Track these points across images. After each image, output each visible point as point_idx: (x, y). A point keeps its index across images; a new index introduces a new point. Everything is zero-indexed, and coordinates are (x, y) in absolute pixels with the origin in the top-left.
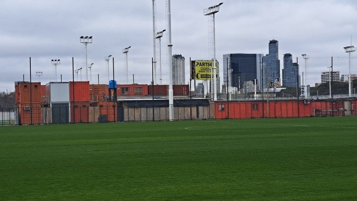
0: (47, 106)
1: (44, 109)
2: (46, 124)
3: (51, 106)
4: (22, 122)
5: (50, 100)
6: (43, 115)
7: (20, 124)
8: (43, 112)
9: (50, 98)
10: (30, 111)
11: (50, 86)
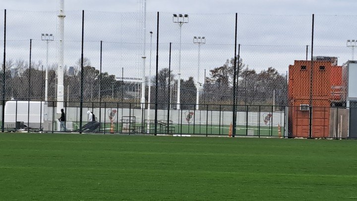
0: (340, 105)
1: (335, 110)
2: (337, 139)
3: (348, 105)
4: (294, 133)
5: (347, 94)
6: (332, 121)
7: (290, 136)
8: (333, 116)
9: (347, 90)
10: (308, 113)
11: (348, 67)
